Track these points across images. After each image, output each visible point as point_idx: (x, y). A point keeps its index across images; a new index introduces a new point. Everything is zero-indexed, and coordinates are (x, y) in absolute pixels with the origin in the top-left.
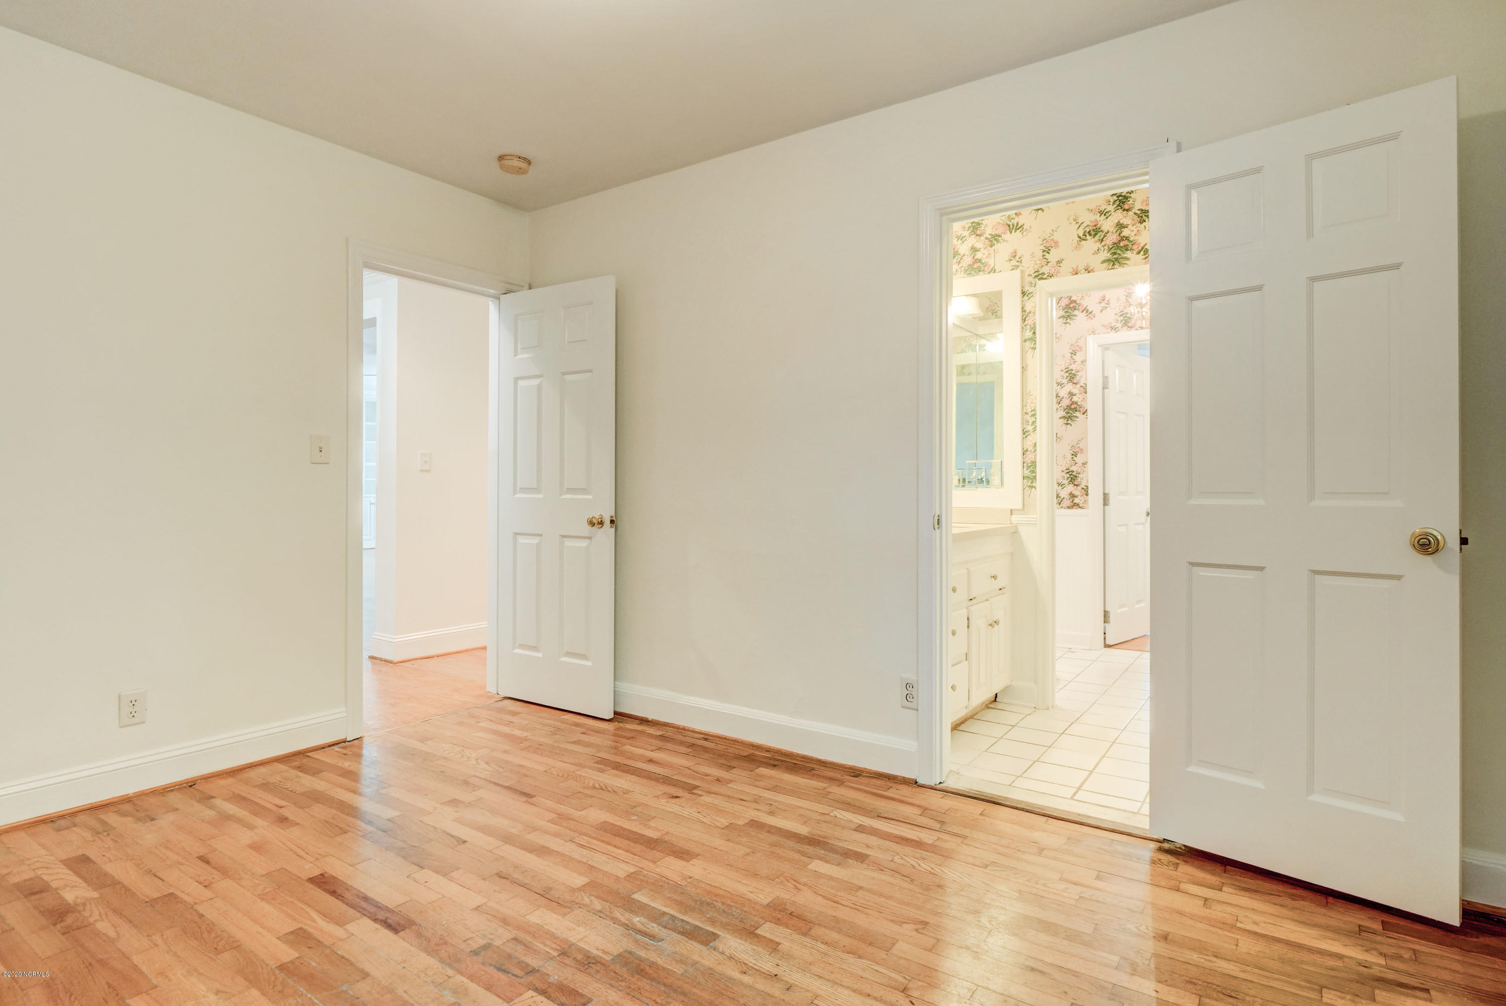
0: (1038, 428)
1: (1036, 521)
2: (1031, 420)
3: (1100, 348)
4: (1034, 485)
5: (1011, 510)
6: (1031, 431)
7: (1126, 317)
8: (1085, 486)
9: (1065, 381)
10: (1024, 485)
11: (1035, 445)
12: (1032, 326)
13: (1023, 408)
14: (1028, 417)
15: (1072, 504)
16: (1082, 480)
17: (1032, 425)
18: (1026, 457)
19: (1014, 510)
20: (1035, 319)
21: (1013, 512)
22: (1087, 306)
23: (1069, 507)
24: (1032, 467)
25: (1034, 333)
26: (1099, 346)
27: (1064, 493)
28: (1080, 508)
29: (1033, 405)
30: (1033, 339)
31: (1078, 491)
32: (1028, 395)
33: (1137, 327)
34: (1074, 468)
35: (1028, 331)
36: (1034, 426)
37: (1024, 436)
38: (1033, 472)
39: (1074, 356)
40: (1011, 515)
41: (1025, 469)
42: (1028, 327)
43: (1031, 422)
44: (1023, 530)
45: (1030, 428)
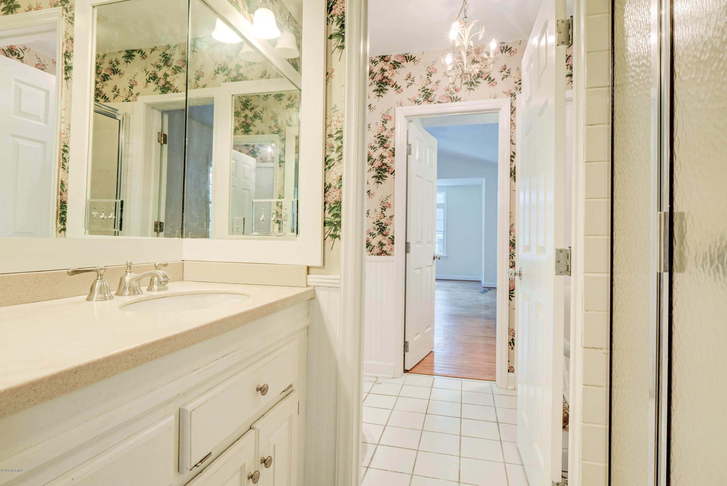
0: (344, 156)
1: (339, 284)
2: (336, 144)
3: (406, 118)
4: (337, 234)
5: (308, 268)
6: (336, 159)
7: (427, 92)
8: (392, 236)
9: (377, 145)
10: (325, 234)
11: (341, 179)
12: (340, 17)
13: (326, 129)
14: (331, 141)
15: (381, 251)
16: (390, 232)
17: (337, 152)
18: (329, 195)
19: (312, 267)
20: (344, 7)
21: (311, 270)
22: (396, 82)
23: (378, 254)
24: (336, 209)
25: (343, 26)
26: (405, 117)
27: (374, 242)
28: (387, 254)
29: (339, 125)
30: (341, 35)
31: (386, 240)
32: (333, 110)
33: (435, 102)
34: (383, 221)
35: (335, 23)
36: (340, 153)
37: (327, 166)
38: (338, 215)
39: (385, 124)
40: (308, 273)
41: (327, 211)
42: (335, 18)
43: (336, 146)
44: (321, 295)
45: (334, 155)
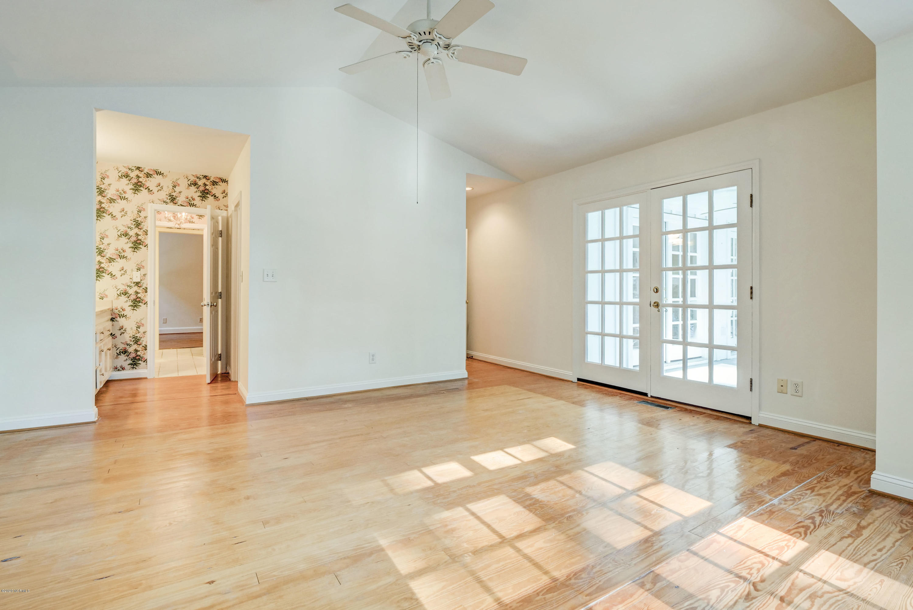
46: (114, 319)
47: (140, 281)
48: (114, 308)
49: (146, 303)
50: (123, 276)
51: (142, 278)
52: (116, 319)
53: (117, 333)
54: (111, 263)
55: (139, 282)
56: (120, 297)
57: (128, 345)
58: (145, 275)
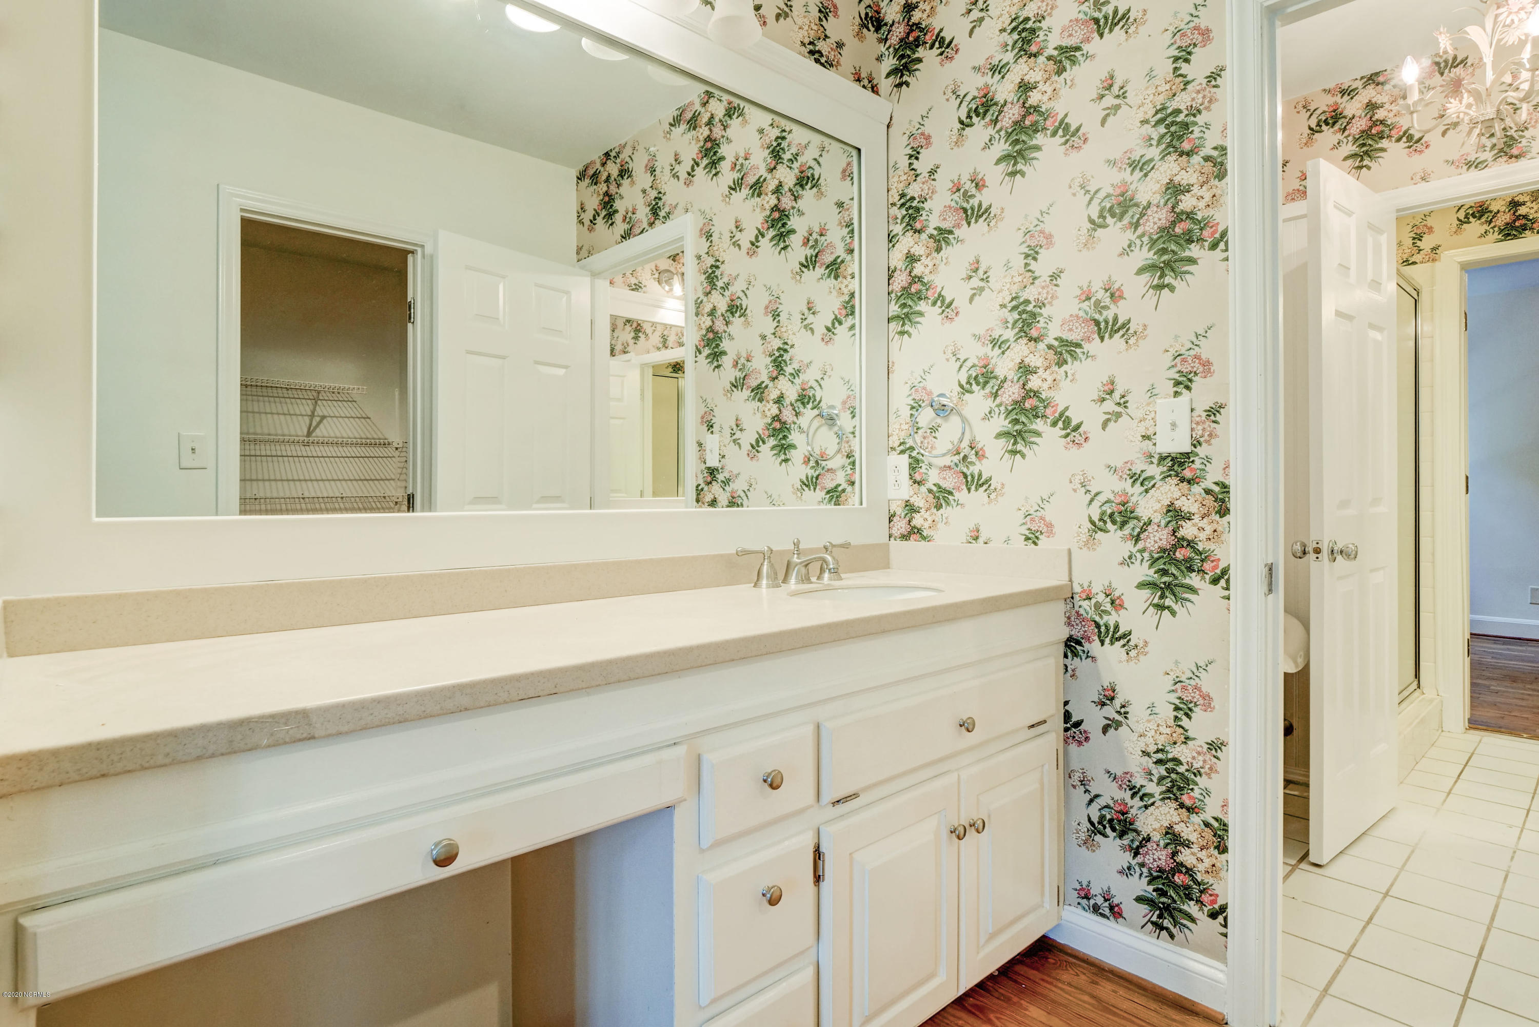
46: (1079, 643)
47: (1187, 448)
48: (1077, 589)
49: (1221, 577)
50: (1111, 425)
51: (1199, 431)
52: (1087, 646)
53: (1093, 719)
54: (1065, 367)
55: (1187, 455)
56: (1100, 534)
57: (1135, 791)
58: (1213, 412)
